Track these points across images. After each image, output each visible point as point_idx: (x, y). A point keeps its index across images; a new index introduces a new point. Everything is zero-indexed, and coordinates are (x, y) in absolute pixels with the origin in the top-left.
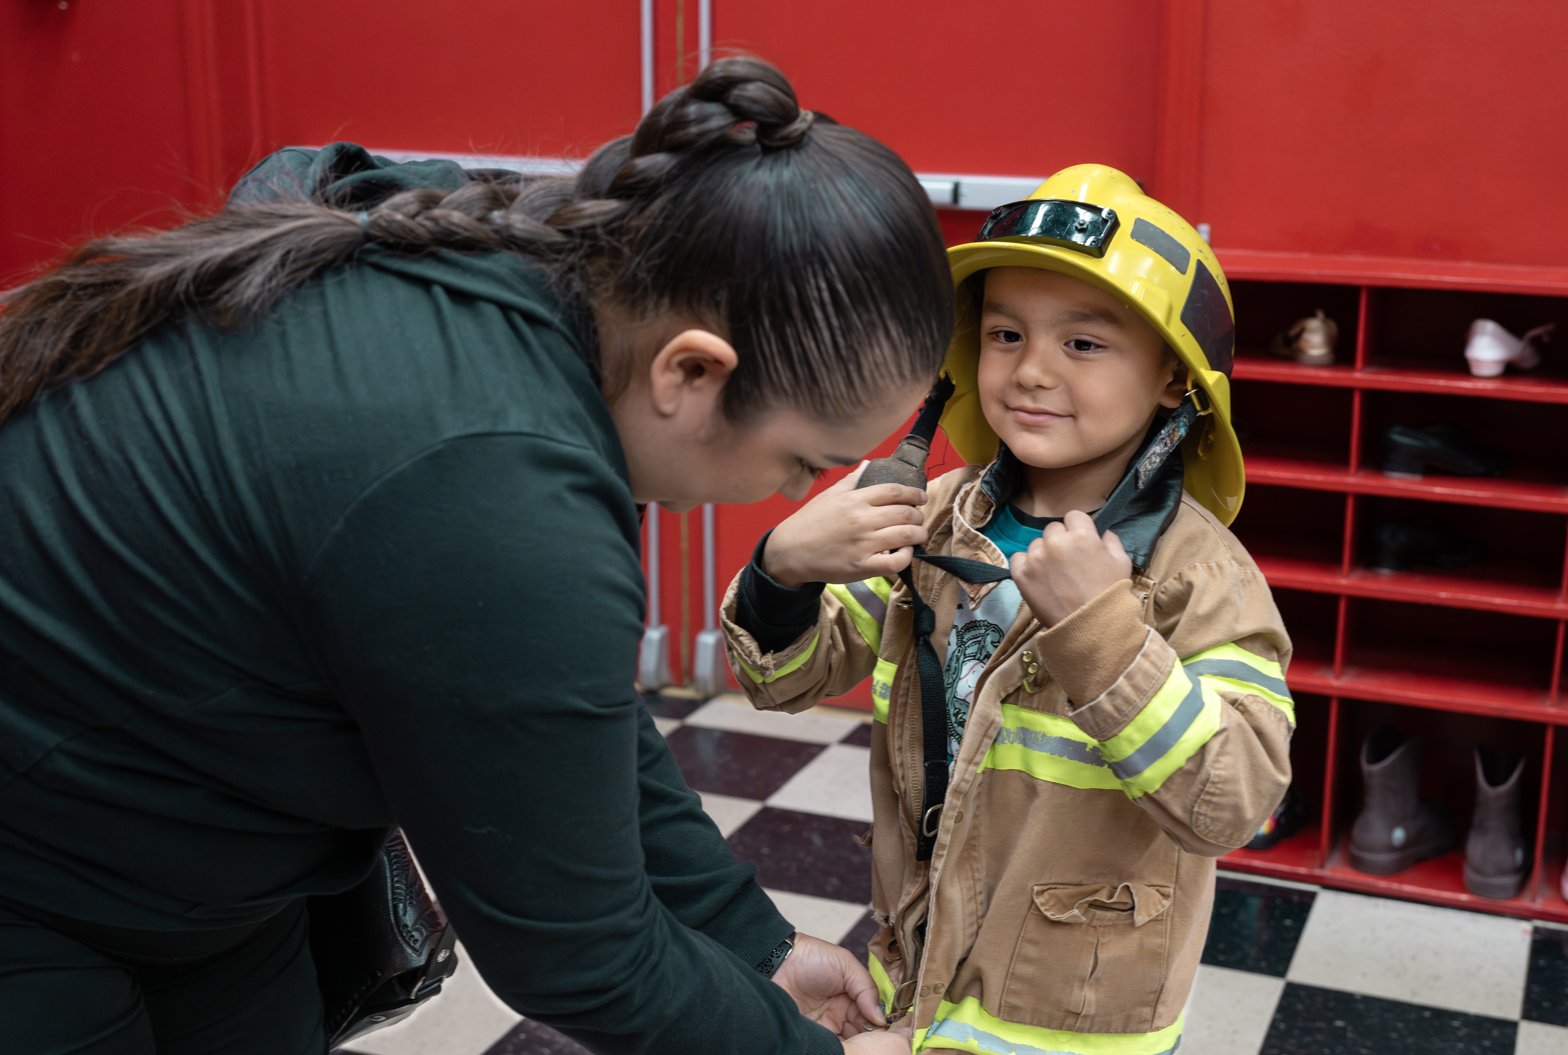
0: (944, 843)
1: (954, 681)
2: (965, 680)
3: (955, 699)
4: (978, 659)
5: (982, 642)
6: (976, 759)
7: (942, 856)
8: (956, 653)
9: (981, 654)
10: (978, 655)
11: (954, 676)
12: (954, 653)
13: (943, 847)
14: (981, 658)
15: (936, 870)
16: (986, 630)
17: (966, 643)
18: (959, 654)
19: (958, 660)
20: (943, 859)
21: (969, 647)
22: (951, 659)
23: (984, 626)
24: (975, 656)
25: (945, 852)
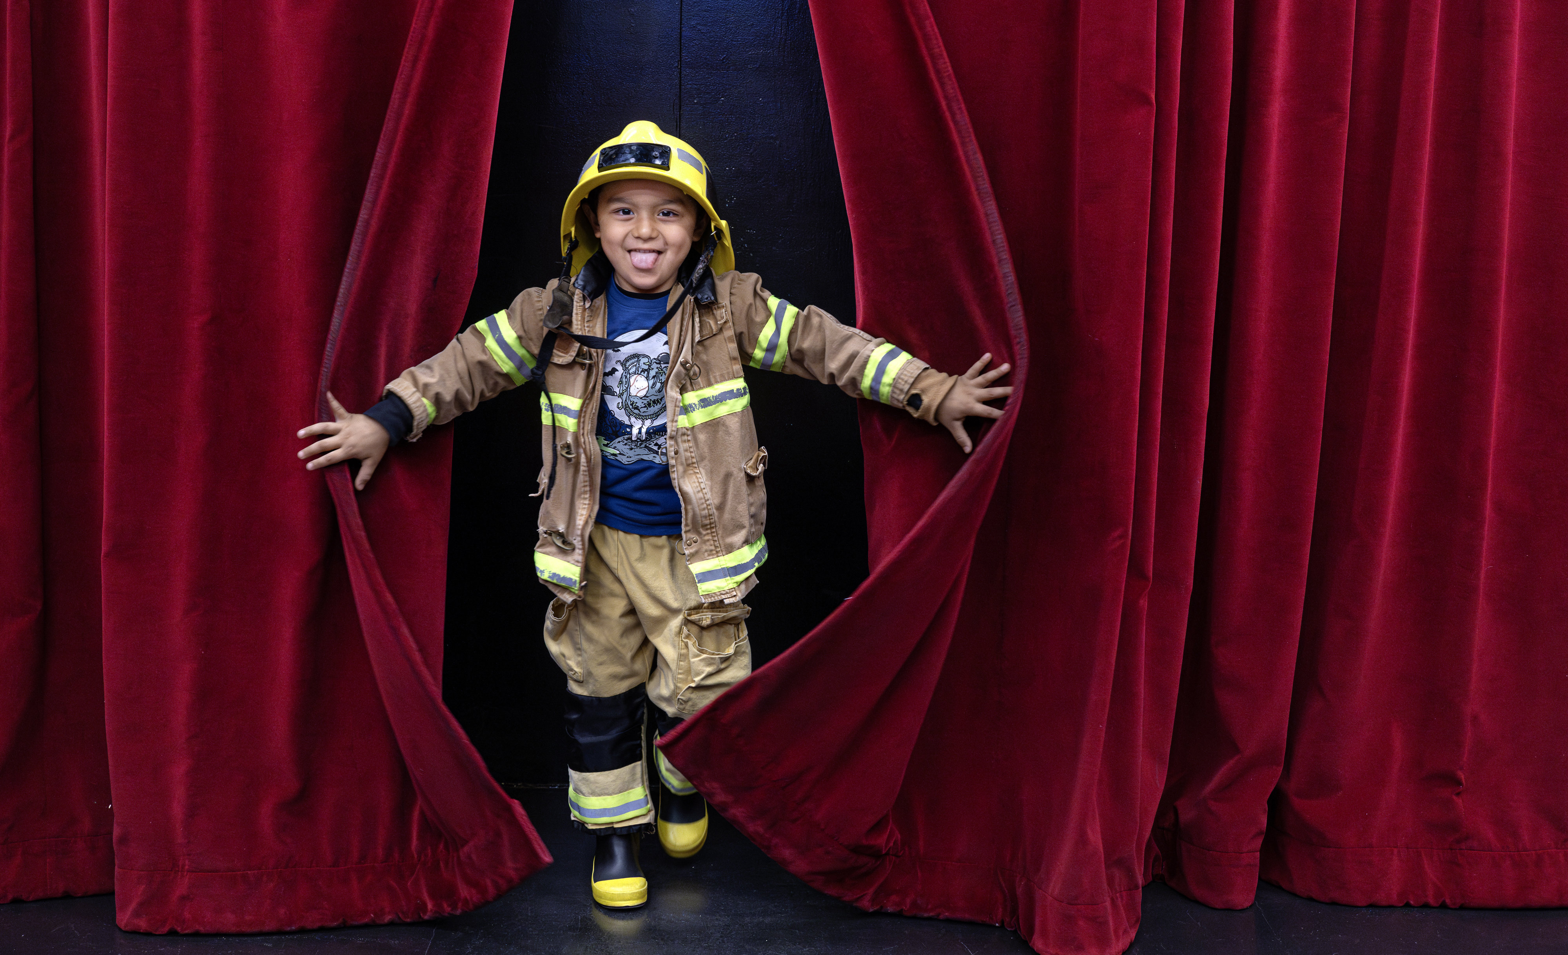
0: (673, 464)
1: (627, 388)
2: (634, 385)
3: (630, 397)
4: (638, 374)
5: (637, 365)
6: (675, 419)
7: (674, 471)
8: (624, 374)
9: (638, 371)
10: (637, 372)
11: (627, 386)
12: (622, 374)
13: (673, 466)
14: (639, 373)
15: (674, 479)
16: (638, 359)
17: (628, 368)
18: (626, 374)
19: (626, 377)
20: (676, 472)
21: (630, 369)
22: (621, 377)
23: (636, 356)
24: (635, 373)
25: (675, 469)
